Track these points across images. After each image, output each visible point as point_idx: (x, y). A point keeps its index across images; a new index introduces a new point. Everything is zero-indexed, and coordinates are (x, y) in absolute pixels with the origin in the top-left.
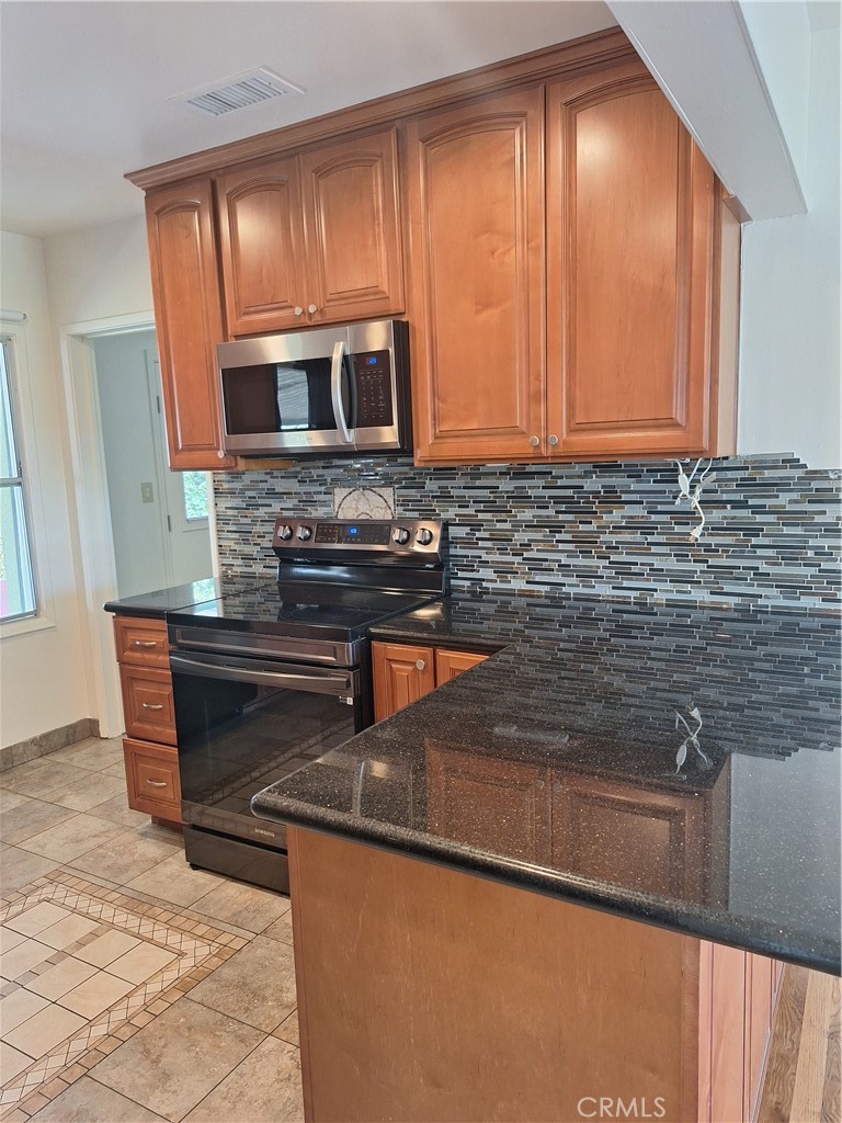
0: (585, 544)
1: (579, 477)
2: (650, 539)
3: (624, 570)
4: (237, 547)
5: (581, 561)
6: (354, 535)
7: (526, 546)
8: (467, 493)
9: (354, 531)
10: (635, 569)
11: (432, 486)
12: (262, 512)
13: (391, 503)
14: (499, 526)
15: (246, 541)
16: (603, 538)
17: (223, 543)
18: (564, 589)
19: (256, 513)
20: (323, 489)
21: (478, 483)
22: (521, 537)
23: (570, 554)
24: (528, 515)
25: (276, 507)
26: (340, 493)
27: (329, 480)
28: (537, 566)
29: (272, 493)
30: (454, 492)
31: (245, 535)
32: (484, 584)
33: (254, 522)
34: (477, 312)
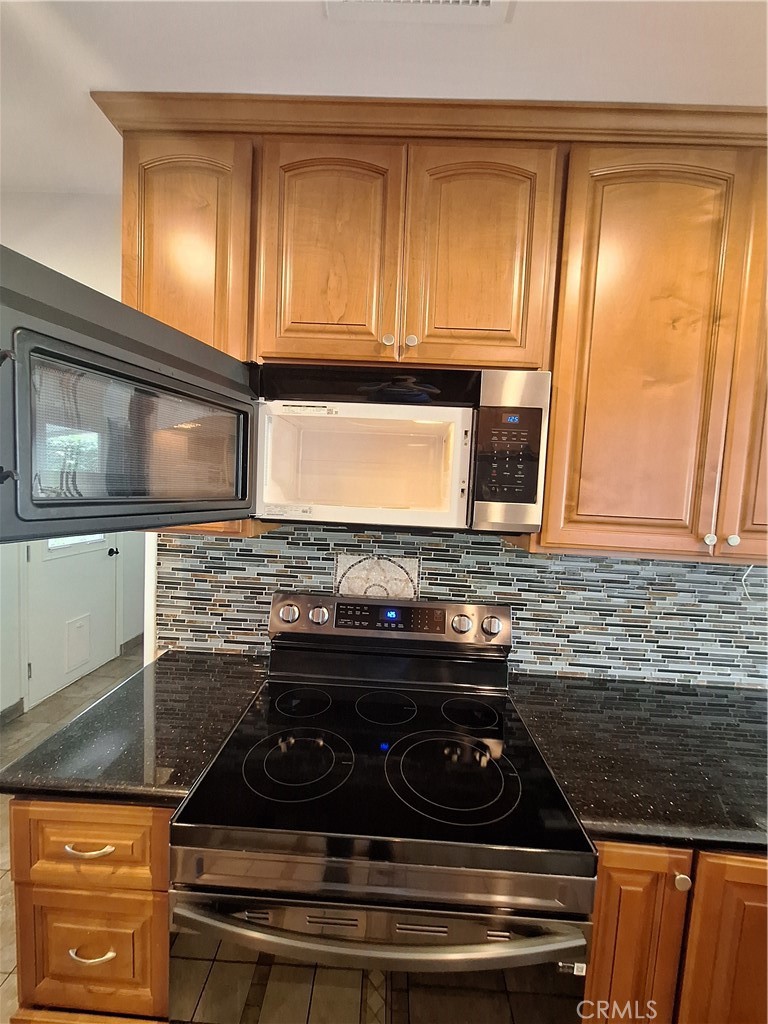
0: (634, 628)
1: (636, 563)
2: (699, 625)
3: (671, 653)
4: (187, 618)
5: (630, 644)
6: (391, 621)
7: (574, 628)
8: (510, 570)
9: (392, 614)
10: (681, 653)
11: (468, 560)
12: (229, 576)
13: (414, 576)
14: (545, 606)
15: (201, 610)
16: (653, 622)
17: (163, 611)
18: (611, 672)
19: (221, 577)
20: (322, 554)
21: (524, 561)
22: (569, 619)
23: (619, 637)
24: (578, 596)
25: (252, 571)
26: (345, 560)
27: (332, 545)
28: (584, 649)
29: (246, 554)
30: (495, 569)
31: (200, 603)
32: (522, 666)
33: (216, 587)
34: (646, 384)
